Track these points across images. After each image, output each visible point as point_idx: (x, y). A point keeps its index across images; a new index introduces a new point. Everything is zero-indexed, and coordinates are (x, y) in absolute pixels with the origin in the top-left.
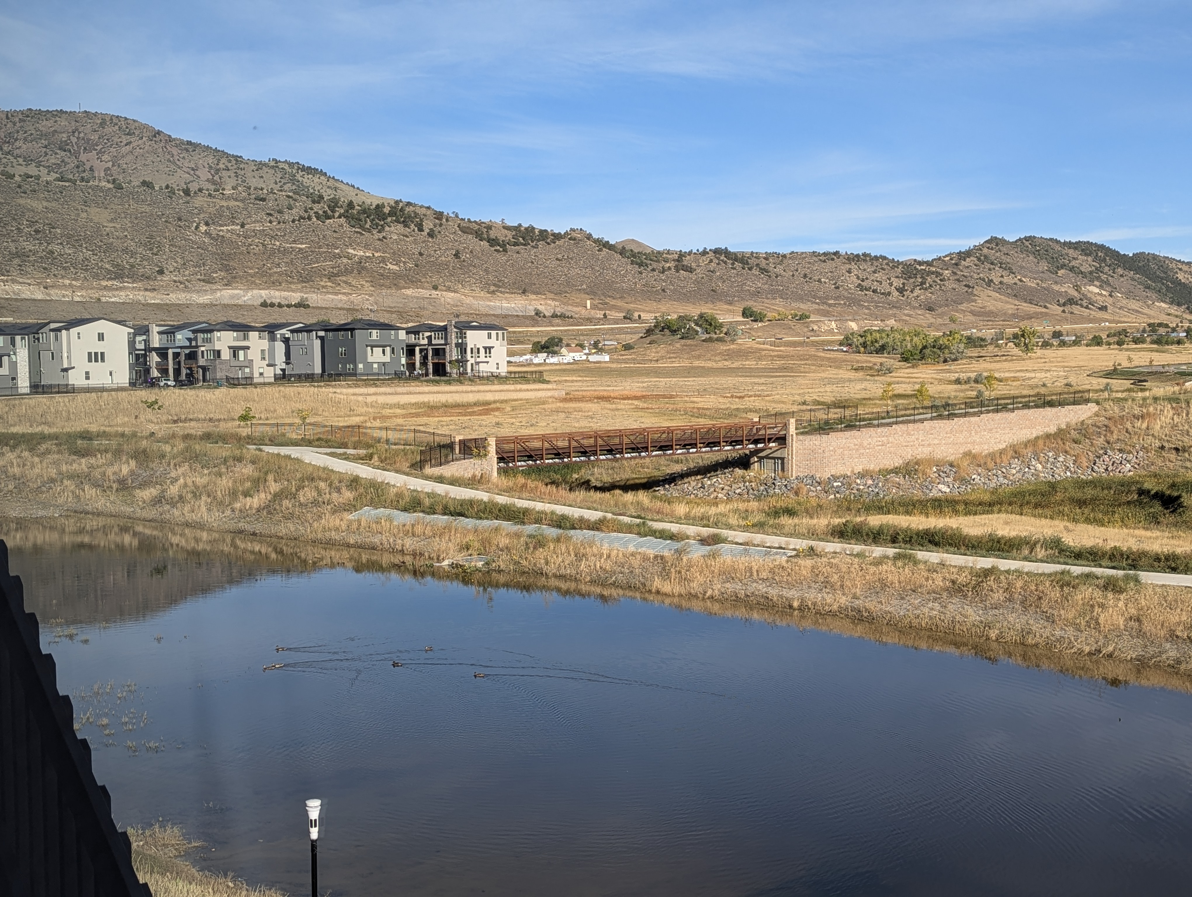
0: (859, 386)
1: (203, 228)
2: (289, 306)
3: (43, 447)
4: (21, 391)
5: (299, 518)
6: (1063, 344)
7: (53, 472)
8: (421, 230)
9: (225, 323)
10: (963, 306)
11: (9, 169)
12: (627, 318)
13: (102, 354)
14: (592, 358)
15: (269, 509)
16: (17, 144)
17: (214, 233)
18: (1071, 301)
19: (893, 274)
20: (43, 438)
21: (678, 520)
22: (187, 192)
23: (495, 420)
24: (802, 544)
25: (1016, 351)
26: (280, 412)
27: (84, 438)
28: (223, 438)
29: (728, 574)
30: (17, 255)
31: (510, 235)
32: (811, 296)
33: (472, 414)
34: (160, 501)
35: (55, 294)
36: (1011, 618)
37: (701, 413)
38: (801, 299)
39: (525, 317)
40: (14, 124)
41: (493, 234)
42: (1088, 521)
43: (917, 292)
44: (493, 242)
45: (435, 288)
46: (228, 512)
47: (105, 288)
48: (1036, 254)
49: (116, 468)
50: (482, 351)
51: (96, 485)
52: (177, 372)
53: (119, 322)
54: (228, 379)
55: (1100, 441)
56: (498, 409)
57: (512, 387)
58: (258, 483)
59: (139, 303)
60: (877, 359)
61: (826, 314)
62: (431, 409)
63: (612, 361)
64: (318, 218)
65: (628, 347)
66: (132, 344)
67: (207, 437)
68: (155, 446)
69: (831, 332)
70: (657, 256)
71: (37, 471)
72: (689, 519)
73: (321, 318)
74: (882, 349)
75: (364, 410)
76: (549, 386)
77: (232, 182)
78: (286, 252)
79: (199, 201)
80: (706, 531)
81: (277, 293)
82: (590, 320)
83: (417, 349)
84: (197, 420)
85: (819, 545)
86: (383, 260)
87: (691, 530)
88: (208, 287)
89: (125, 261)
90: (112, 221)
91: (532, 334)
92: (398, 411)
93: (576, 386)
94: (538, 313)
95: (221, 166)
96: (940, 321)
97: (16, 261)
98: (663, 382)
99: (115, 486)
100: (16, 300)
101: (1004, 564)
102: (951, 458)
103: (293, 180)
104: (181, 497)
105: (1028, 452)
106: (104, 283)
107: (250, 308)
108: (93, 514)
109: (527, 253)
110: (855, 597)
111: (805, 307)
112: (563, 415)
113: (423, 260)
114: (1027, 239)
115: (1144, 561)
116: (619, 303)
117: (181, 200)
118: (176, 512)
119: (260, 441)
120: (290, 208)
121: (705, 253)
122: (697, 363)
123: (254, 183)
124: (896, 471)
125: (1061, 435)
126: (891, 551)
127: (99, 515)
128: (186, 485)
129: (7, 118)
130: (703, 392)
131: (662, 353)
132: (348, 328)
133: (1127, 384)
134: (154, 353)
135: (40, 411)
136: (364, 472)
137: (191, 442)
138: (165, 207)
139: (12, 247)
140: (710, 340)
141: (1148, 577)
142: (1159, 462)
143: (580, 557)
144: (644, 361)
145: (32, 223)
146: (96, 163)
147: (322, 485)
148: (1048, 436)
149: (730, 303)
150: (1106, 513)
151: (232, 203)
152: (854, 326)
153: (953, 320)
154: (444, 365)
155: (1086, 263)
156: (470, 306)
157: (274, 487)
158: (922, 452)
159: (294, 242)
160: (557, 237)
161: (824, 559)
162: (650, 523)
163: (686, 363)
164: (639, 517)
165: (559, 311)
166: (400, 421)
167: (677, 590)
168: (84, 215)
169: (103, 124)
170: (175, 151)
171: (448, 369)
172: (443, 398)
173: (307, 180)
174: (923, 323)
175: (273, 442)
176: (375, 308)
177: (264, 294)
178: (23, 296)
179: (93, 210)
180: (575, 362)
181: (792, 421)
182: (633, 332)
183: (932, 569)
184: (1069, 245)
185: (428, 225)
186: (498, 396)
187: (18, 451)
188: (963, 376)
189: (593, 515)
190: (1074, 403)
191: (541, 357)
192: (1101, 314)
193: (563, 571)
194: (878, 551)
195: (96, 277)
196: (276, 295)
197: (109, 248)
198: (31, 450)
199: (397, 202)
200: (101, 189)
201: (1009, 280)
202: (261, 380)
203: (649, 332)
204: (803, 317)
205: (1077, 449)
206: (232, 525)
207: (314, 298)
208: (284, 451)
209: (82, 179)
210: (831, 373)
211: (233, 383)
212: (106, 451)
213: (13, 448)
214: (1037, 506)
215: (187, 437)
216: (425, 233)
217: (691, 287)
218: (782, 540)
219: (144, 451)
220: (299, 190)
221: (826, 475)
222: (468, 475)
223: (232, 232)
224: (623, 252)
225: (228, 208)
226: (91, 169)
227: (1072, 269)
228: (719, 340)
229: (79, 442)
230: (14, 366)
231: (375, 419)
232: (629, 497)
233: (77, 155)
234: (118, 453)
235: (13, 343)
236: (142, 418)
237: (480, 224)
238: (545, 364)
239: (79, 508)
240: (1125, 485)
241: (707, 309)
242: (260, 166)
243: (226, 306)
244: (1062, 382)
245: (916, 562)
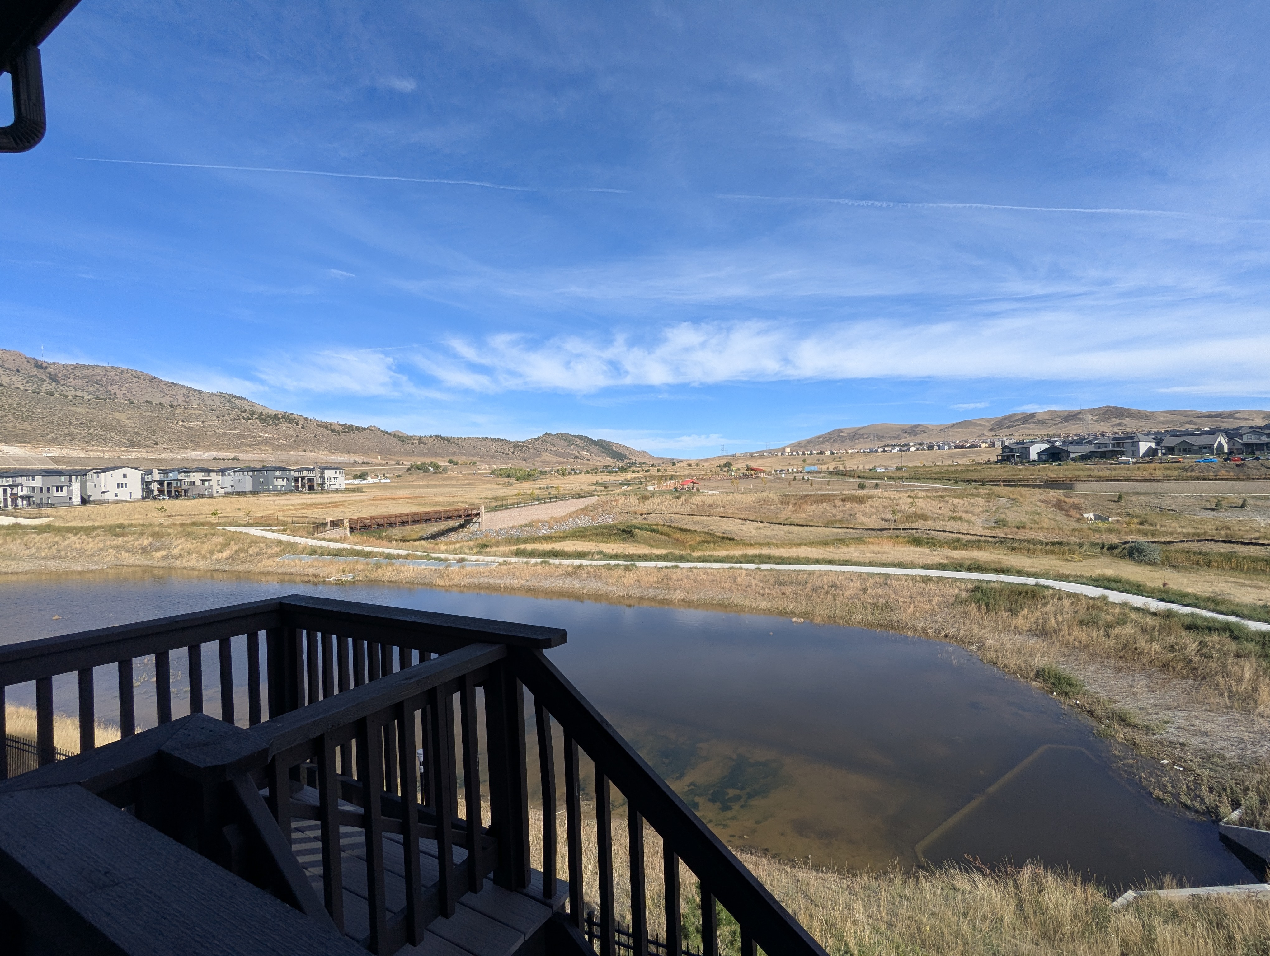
0: (502, 491)
1: (181, 423)
2: (228, 459)
3: (95, 533)
4: (74, 504)
5: (250, 561)
6: (576, 473)
7: (101, 545)
8: (297, 425)
9: (198, 468)
10: (537, 459)
11: (64, 392)
12: (397, 464)
13: (126, 484)
14: (382, 481)
15: (231, 558)
16: (69, 380)
17: (187, 425)
18: (577, 457)
19: (509, 446)
20: (94, 528)
21: (443, 552)
22: (171, 406)
23: (341, 510)
24: (501, 560)
25: (559, 476)
26: (228, 510)
27: (119, 527)
28: (203, 524)
29: (470, 575)
30: (69, 435)
31: (341, 428)
32: (477, 455)
33: (329, 507)
34: (168, 557)
35: (92, 454)
36: (591, 584)
37: (437, 504)
38: (473, 456)
39: (349, 463)
40: (68, 370)
41: (333, 427)
42: (603, 542)
43: (519, 453)
44: (333, 431)
45: (305, 451)
46: (209, 561)
47: (123, 451)
48: (563, 439)
49: (140, 542)
50: (332, 479)
51: (128, 551)
52: (169, 492)
53: (136, 469)
54: (199, 495)
55: (600, 510)
56: (341, 505)
57: (348, 495)
58: (226, 545)
59: (143, 458)
60: (507, 480)
61: (483, 462)
62: (308, 506)
63: (391, 482)
64: (244, 419)
65: (399, 476)
66: (143, 479)
67: (194, 524)
68: (164, 530)
69: (486, 469)
70: (409, 438)
71: (90, 545)
72: (447, 551)
73: (246, 465)
74: (508, 476)
75: (272, 508)
76: (365, 494)
77: (197, 402)
78: (226, 435)
79: (178, 410)
80: (458, 557)
81: (222, 454)
82: (380, 465)
83: (300, 479)
84: (182, 515)
85: (508, 559)
86: (278, 439)
87: (451, 556)
88: (183, 451)
89: (135, 438)
90: (128, 419)
91: (353, 471)
92: (291, 507)
93: (376, 494)
94: (355, 462)
95: (190, 394)
96: (528, 465)
97: (68, 438)
98: (417, 491)
99: (140, 551)
100: (68, 457)
101: (585, 562)
102: (546, 519)
103: (230, 401)
104: (180, 555)
105: (574, 516)
106: (123, 449)
107: (207, 461)
108: (127, 566)
109: (350, 436)
110: (527, 581)
111: (475, 459)
112: (374, 507)
113: (298, 439)
114: (560, 433)
115: (635, 558)
116: (393, 457)
117: (167, 411)
118: (178, 562)
119: (224, 525)
120: (229, 414)
121: (431, 437)
122: (430, 482)
123: (209, 403)
124: (526, 525)
125: (586, 508)
126: (539, 560)
127: (131, 566)
128: (183, 549)
129: (64, 367)
130: (436, 495)
131: (415, 478)
132: (264, 469)
133: (602, 488)
134: (156, 483)
135: (87, 514)
136: (284, 537)
137: (185, 527)
138: (159, 412)
139: (66, 431)
140: (436, 473)
141: (639, 564)
142: (622, 518)
143: (399, 572)
144: (407, 482)
145: (79, 419)
146: (118, 391)
147: (262, 545)
148: (581, 509)
149: (443, 457)
150: (608, 539)
151: (197, 412)
152: (495, 467)
153: (534, 464)
154: (313, 486)
155: (581, 443)
156: (322, 459)
157: (235, 548)
158: (535, 517)
159: (231, 430)
160: (365, 429)
161: (512, 566)
162: (431, 555)
163: (425, 483)
164: (424, 552)
165: (365, 461)
166: (293, 512)
167: (448, 583)
168: (111, 416)
169: (122, 373)
170: (164, 387)
171: (315, 488)
172: (314, 501)
173: (237, 402)
174: (522, 465)
175: (231, 525)
176: (274, 460)
177: (215, 454)
178: (73, 455)
179: (116, 414)
180: (374, 483)
181: (483, 507)
182: (400, 469)
183: (557, 566)
184: (575, 436)
185: (301, 423)
186: (341, 499)
187: (79, 536)
188: (542, 486)
189: (404, 552)
190: (590, 496)
191: (357, 481)
192: (588, 462)
193: (392, 579)
194: (534, 560)
195: (118, 446)
196: (221, 455)
197: (125, 432)
198: (87, 535)
199: (285, 413)
200: (121, 404)
201: (553, 449)
202: (218, 495)
203: (409, 469)
204: (474, 463)
205: (592, 514)
206: (212, 568)
207: (242, 456)
208: (238, 529)
209: (110, 399)
210: (488, 486)
211: (202, 496)
212: (134, 534)
213: (75, 534)
214: (582, 537)
215: (182, 525)
216: (300, 426)
217: (425, 451)
218: (492, 558)
219: (158, 533)
220: (234, 406)
221: (498, 529)
222: (338, 537)
223: (197, 425)
224: (395, 436)
225: (195, 414)
226: (115, 394)
227: (576, 445)
228: (440, 473)
229: (118, 529)
230: (70, 492)
231: (279, 511)
232: (417, 543)
233: (106, 387)
234: (141, 534)
235: (70, 480)
236: (149, 515)
237: (327, 423)
238: (360, 484)
239: (119, 563)
240: (611, 527)
241: (433, 460)
242: (212, 395)
243: (193, 460)
244: (578, 488)
245: (550, 564)
